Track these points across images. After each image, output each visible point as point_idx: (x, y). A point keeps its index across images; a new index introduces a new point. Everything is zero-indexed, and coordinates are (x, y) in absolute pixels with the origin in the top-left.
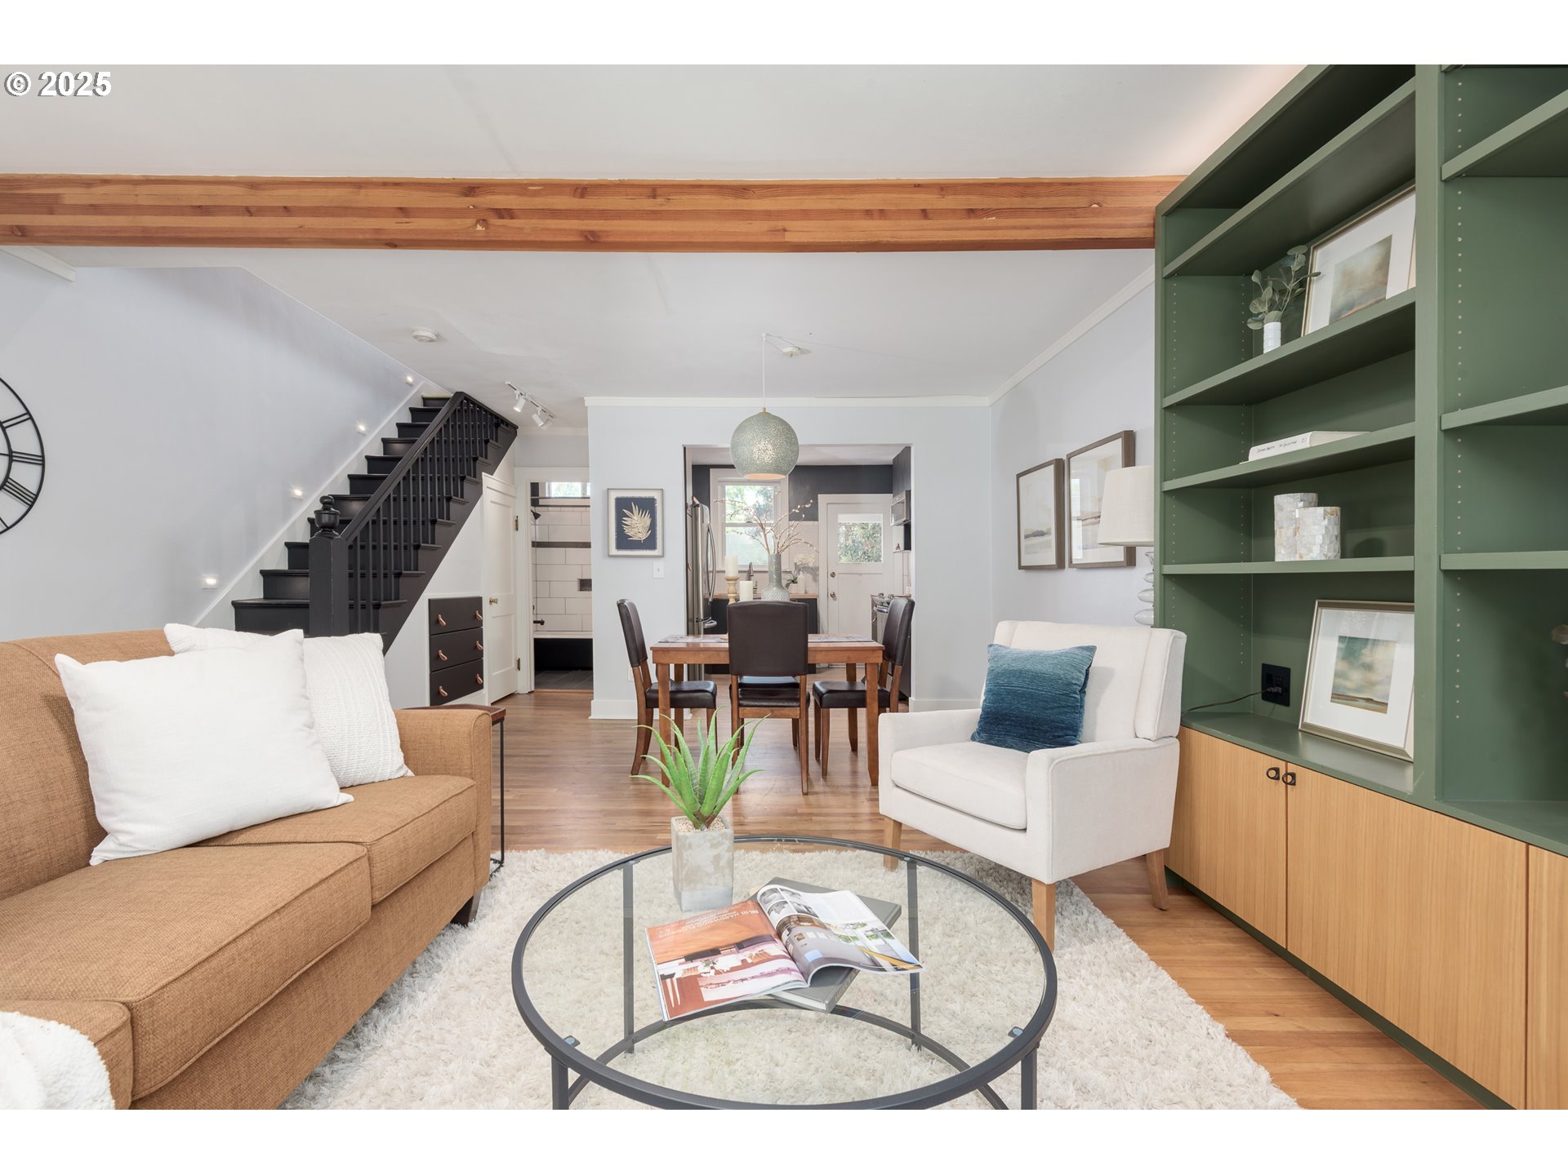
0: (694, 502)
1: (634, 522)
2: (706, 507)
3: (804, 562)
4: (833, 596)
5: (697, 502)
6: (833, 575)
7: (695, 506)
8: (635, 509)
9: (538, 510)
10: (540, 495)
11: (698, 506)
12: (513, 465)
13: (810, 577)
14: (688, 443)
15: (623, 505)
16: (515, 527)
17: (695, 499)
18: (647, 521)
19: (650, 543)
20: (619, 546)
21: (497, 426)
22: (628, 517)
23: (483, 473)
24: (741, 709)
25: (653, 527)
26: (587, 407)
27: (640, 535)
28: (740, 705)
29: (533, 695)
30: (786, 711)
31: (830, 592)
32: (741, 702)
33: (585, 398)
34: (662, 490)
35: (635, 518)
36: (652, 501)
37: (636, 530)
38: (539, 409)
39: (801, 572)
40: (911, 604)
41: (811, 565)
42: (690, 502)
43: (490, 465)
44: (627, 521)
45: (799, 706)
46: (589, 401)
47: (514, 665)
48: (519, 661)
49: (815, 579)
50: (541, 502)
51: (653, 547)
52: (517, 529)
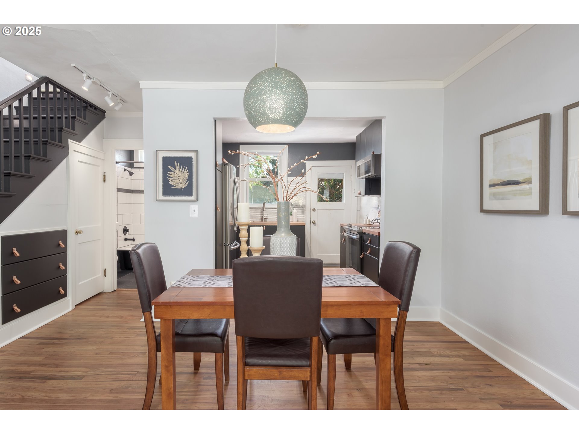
0: (223, 162)
1: (176, 175)
2: (234, 168)
3: (296, 202)
4: (314, 223)
5: (226, 162)
6: (314, 210)
7: (224, 165)
8: (177, 166)
9: (133, 170)
10: (135, 160)
11: (226, 164)
12: (102, 137)
13: (300, 211)
14: (217, 116)
15: (168, 163)
16: (103, 180)
17: (225, 160)
18: (186, 174)
19: (188, 191)
20: (165, 193)
21: (85, 108)
22: (172, 171)
23: (69, 140)
24: (247, 368)
25: (190, 179)
26: (142, 89)
27: (180, 185)
28: (246, 364)
29: (115, 293)
30: (295, 372)
31: (312, 221)
32: (248, 360)
33: (140, 82)
34: (197, 151)
35: (177, 172)
36: (190, 159)
37: (178, 181)
38: (110, 93)
39: (295, 209)
40: (417, 251)
41: (301, 204)
42: (220, 161)
43: (76, 134)
44: (171, 175)
45: (310, 366)
46: (144, 84)
47: (101, 274)
48: (105, 270)
49: (303, 213)
50: (136, 165)
51: (191, 194)
52: (105, 181)
